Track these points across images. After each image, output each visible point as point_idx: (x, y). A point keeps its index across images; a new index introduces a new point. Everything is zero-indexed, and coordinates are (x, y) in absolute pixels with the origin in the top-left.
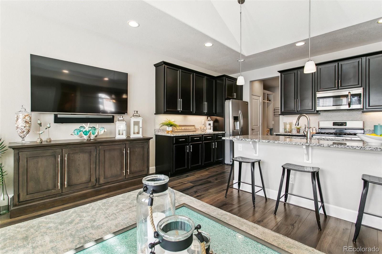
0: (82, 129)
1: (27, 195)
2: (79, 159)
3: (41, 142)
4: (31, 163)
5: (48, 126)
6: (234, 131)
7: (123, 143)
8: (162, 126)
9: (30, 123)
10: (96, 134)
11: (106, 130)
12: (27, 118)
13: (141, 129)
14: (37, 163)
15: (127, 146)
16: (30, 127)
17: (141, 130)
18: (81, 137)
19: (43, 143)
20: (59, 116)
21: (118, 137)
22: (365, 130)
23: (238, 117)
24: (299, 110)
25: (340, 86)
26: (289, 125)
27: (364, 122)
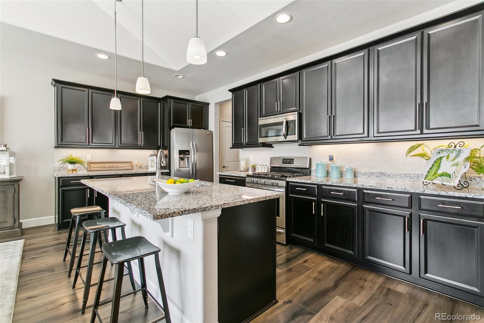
6: (179, 169)
8: (62, 163)
13: (8, 167)
17: (7, 169)
22: (312, 170)
23: (188, 151)
24: (247, 142)
25: (279, 110)
26: (245, 162)
27: (310, 159)
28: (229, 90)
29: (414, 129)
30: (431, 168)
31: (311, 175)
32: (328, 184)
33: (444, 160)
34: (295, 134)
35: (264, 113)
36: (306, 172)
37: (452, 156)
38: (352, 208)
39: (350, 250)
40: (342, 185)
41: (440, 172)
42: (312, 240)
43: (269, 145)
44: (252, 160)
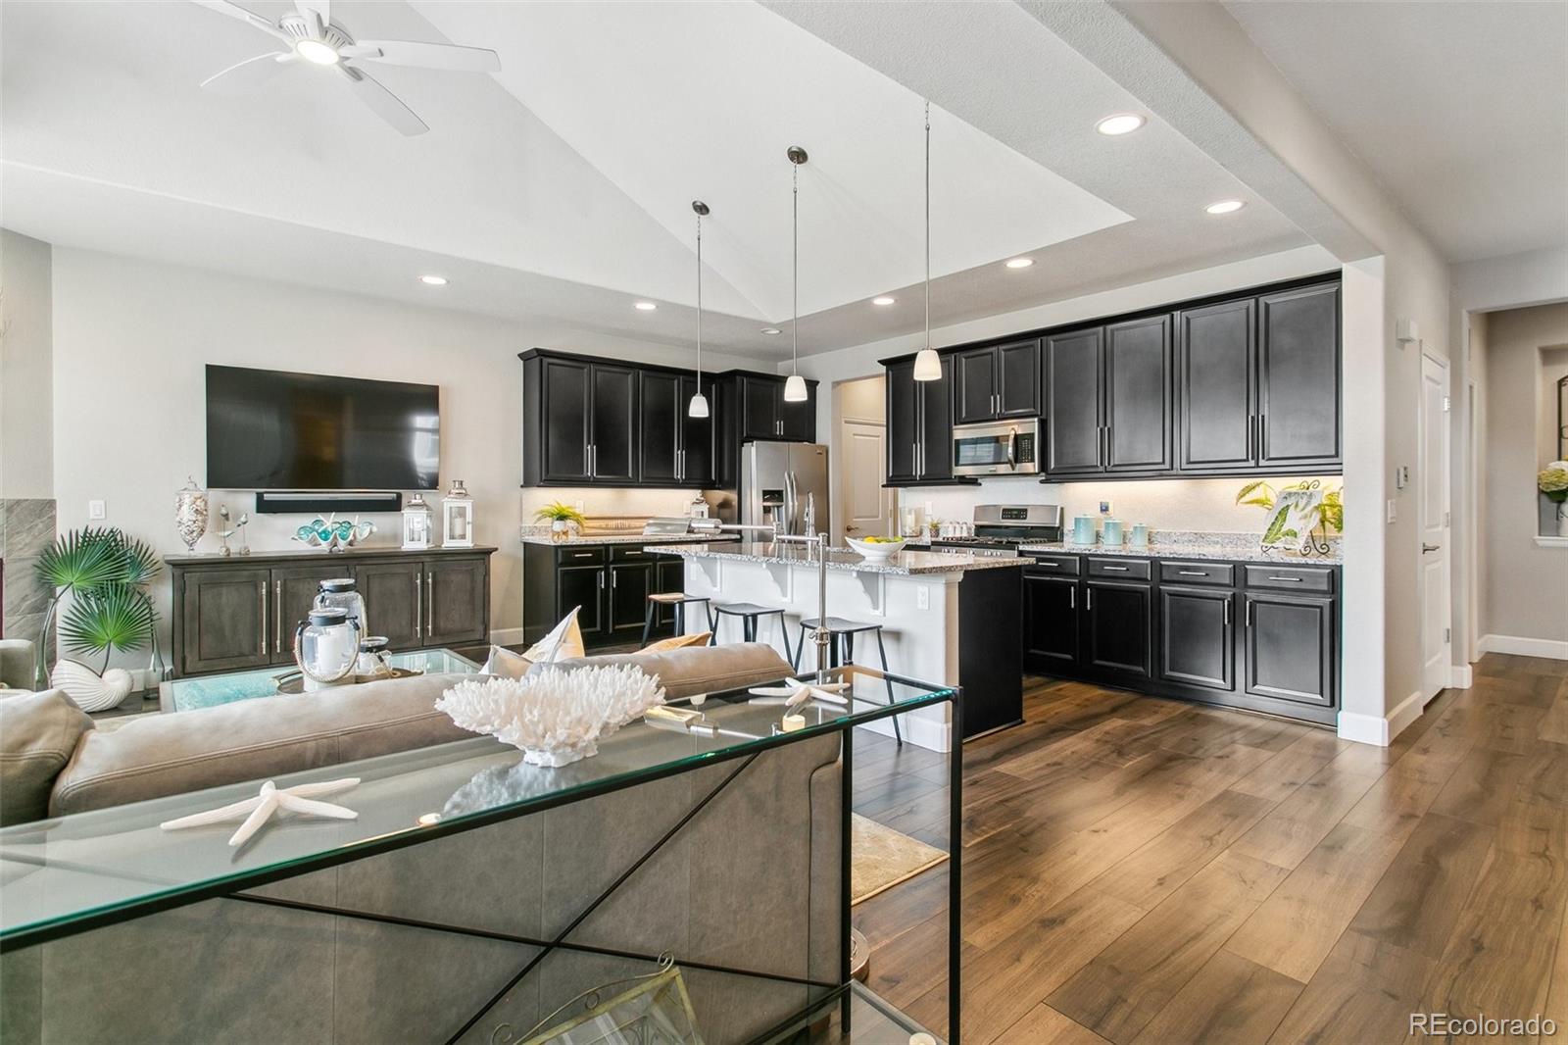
0: (316, 527)
1: (200, 660)
2: (309, 592)
3: (228, 555)
4: (208, 598)
5: (243, 519)
7: (418, 560)
8: (539, 519)
9: (205, 513)
10: (351, 538)
11: (375, 529)
12: (198, 502)
13: (470, 525)
14: (220, 595)
15: (426, 568)
16: (204, 521)
17: (469, 528)
18: (316, 545)
19: (232, 556)
20: (267, 497)
21: (408, 546)
22: (1065, 531)
23: (780, 493)
24: (924, 473)
25: (998, 411)
26: (913, 516)
27: (1062, 509)
28: (880, 362)
29: (1245, 458)
30: (1273, 524)
31: (1062, 541)
32: (1099, 552)
33: (1292, 508)
34: (1033, 460)
35: (964, 415)
36: (1053, 534)
37: (1302, 504)
38: (1142, 593)
39: (1138, 665)
40: (1123, 553)
41: (1284, 529)
42: (1069, 657)
43: (972, 481)
44: (929, 511)
